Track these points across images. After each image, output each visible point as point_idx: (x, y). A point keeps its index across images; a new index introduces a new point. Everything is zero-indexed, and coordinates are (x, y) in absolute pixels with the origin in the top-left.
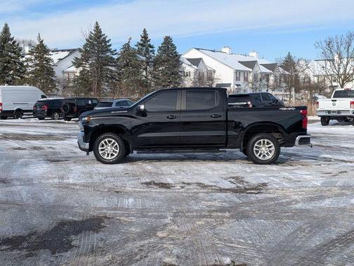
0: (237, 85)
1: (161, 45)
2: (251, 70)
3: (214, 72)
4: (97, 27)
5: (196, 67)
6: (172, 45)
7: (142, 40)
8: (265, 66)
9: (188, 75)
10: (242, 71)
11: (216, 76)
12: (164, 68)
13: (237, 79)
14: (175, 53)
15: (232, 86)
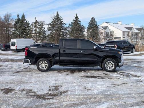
0: (124, 38)
1: (90, 21)
2: (130, 31)
3: (114, 32)
4: (57, 14)
5: (105, 30)
6: (95, 21)
7: (75, 19)
8: (137, 29)
9: (102, 33)
10: (126, 31)
11: (114, 34)
12: (91, 31)
13: (124, 35)
14: (96, 24)
15: (121, 38)
